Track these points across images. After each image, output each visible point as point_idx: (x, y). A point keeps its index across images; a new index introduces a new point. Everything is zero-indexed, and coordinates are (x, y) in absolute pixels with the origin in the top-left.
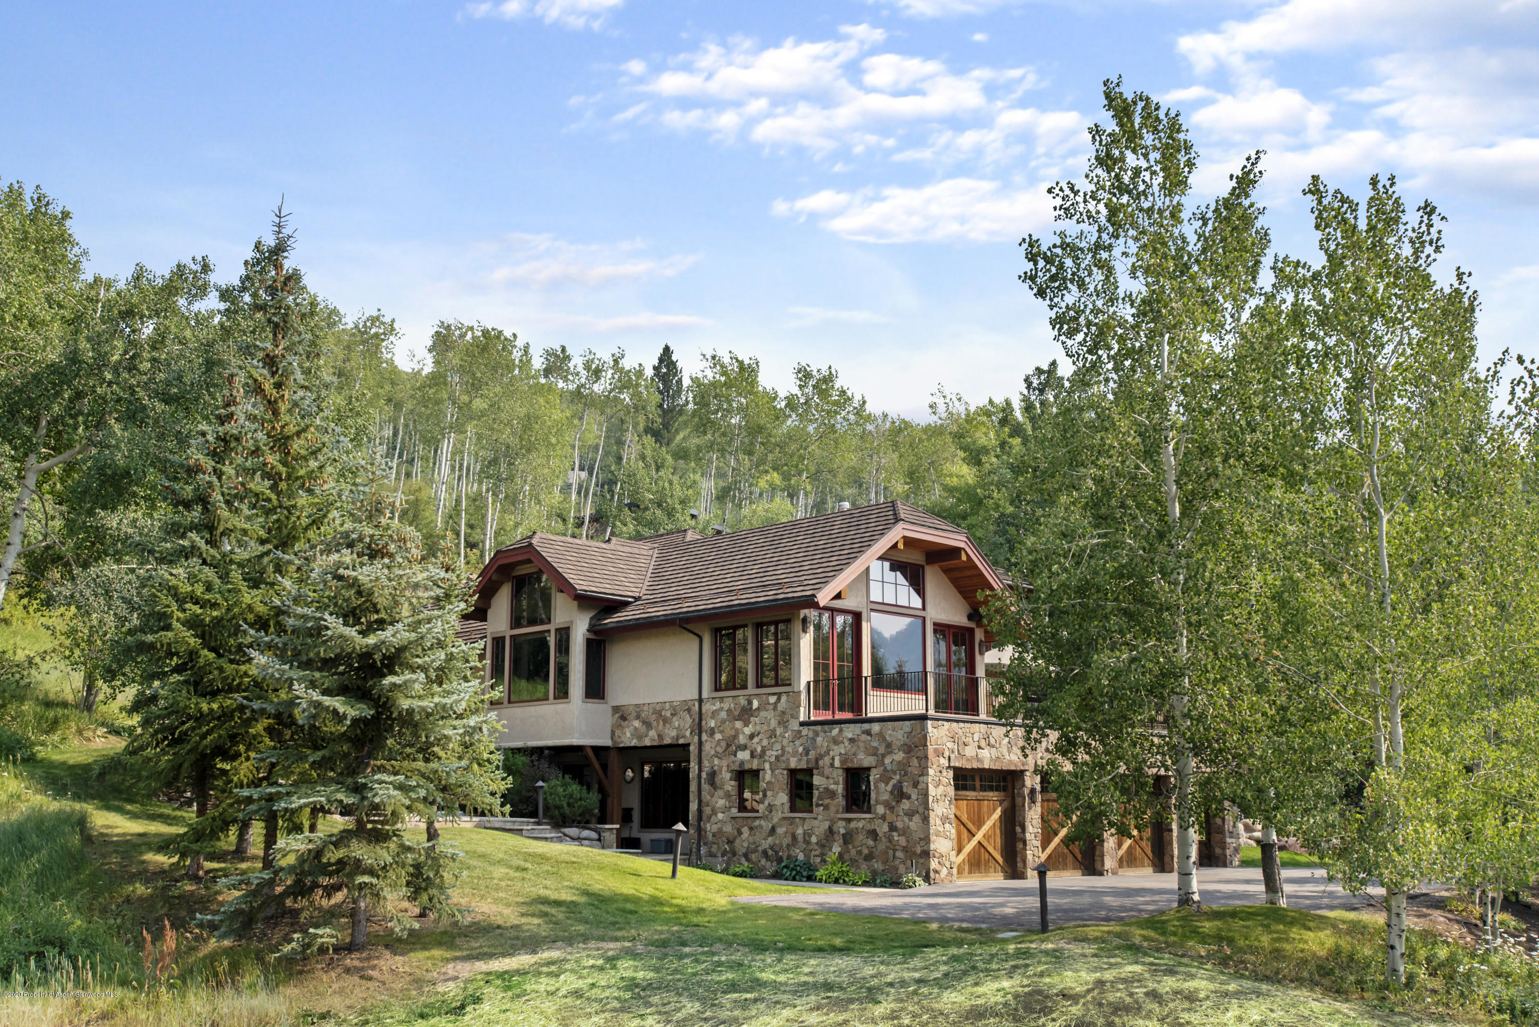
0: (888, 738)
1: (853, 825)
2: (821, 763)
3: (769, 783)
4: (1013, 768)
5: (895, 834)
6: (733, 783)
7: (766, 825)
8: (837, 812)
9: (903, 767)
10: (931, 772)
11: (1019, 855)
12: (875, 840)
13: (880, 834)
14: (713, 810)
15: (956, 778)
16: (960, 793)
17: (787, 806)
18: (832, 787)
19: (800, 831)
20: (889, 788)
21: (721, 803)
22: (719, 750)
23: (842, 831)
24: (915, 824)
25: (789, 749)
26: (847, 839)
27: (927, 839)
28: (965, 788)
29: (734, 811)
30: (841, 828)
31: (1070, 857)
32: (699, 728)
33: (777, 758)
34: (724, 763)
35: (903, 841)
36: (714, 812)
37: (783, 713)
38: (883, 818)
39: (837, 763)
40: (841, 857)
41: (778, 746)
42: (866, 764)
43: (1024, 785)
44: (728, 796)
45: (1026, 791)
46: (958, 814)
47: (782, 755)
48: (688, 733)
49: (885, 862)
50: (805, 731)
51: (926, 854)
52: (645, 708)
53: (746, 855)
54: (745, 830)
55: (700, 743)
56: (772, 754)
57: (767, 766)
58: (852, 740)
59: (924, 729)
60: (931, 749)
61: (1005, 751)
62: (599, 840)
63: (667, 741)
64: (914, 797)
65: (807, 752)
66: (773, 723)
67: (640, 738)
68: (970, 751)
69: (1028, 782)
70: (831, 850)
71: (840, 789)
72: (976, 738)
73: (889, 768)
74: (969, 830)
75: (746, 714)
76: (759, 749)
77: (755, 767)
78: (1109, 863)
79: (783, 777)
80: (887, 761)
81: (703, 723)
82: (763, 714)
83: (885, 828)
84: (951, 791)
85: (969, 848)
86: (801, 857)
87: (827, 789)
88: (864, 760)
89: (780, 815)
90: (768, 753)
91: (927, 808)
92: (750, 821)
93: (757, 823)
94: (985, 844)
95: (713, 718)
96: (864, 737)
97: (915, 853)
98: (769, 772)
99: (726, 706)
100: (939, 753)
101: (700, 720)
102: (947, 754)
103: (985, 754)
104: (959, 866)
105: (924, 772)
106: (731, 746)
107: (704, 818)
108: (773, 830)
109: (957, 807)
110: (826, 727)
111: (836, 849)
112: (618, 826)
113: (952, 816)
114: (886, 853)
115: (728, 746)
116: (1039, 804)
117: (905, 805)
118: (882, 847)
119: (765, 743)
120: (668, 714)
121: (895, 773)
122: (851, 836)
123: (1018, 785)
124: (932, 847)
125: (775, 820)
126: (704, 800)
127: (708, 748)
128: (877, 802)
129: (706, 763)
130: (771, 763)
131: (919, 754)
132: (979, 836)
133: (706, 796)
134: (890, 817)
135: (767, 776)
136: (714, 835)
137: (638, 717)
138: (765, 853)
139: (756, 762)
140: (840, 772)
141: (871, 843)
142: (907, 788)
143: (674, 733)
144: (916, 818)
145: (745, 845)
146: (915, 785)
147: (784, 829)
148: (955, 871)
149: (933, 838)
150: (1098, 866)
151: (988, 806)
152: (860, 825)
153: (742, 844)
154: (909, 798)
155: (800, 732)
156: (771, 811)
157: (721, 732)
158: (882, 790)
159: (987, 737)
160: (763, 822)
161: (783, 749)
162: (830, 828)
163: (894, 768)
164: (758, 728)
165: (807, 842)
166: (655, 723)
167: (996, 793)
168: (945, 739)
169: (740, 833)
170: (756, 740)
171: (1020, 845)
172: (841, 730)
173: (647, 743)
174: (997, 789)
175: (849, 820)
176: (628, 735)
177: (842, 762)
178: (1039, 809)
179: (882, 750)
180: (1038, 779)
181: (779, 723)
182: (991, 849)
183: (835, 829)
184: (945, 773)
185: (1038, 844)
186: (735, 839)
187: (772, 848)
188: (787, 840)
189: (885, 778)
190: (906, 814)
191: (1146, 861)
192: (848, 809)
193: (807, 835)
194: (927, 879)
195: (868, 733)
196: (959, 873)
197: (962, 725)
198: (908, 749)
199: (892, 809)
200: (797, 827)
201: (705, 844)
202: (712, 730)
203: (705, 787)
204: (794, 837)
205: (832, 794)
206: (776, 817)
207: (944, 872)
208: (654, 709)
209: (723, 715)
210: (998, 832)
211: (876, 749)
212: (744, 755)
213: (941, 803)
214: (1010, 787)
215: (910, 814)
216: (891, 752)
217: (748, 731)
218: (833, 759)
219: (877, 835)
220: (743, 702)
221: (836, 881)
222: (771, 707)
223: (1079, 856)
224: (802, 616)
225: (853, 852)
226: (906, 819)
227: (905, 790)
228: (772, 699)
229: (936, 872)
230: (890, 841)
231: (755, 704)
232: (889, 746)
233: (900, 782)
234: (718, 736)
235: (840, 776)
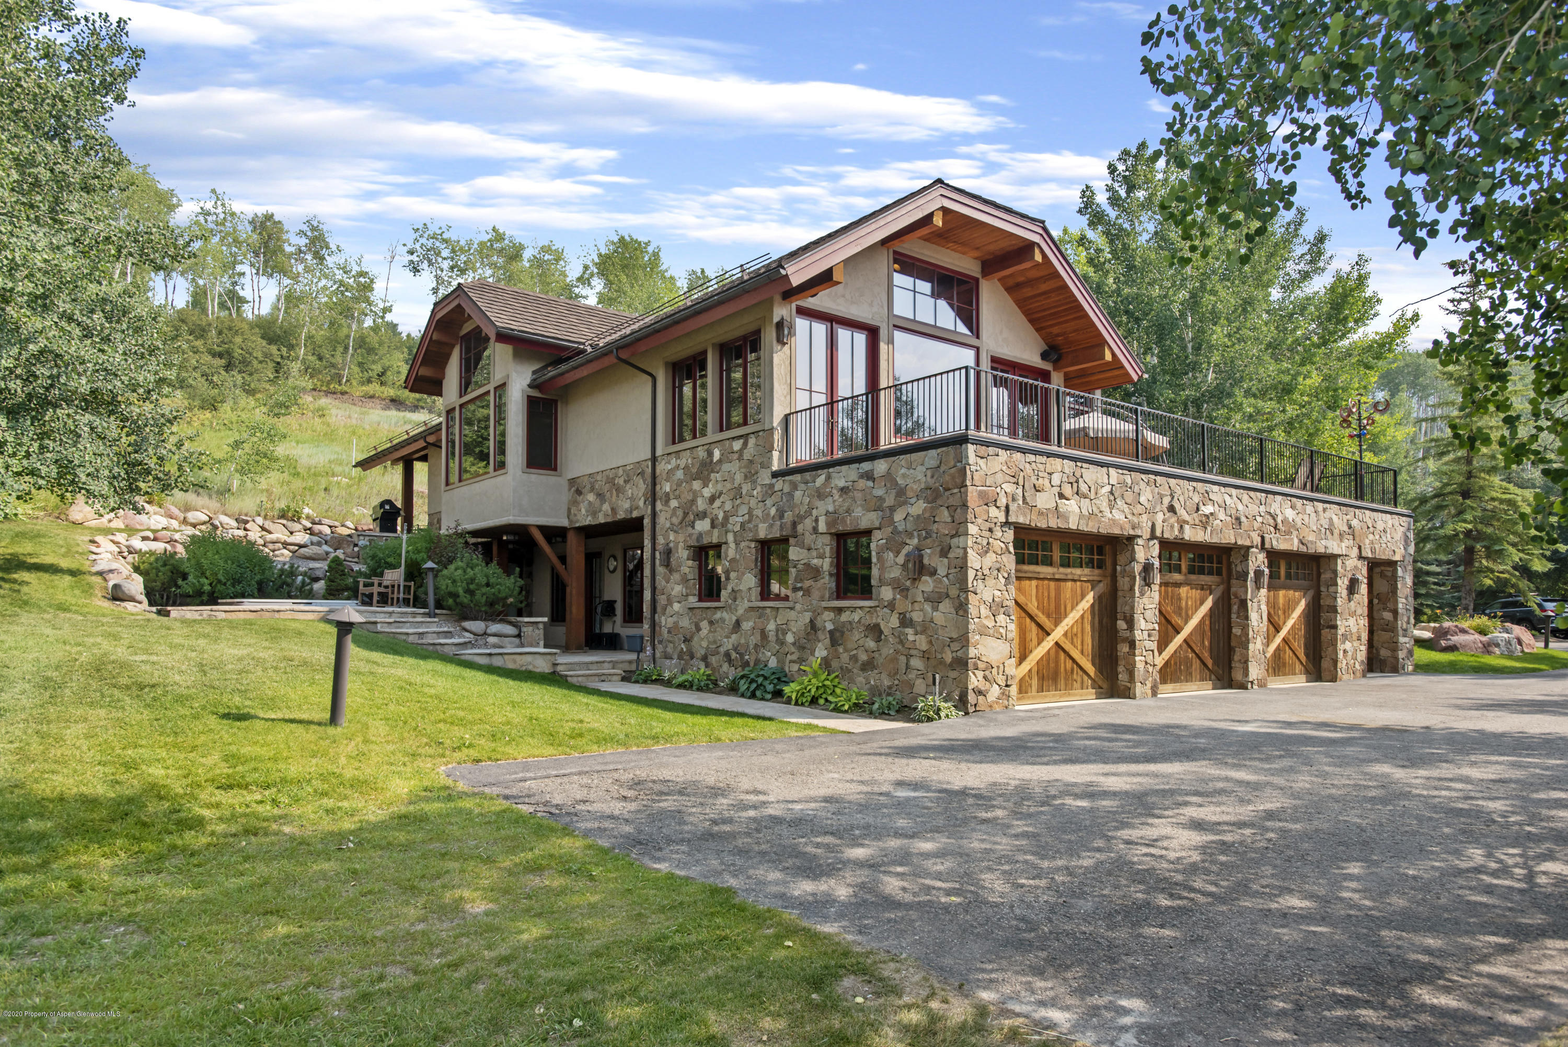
0: (900, 481)
1: (845, 617)
2: (800, 528)
3: (733, 561)
4: (1117, 531)
5: (910, 631)
6: (690, 563)
7: (729, 618)
8: (822, 599)
9: (924, 524)
10: (972, 529)
11: (1122, 663)
12: (878, 640)
13: (886, 632)
14: (668, 599)
15: (1019, 543)
16: (1025, 567)
17: (756, 592)
18: (815, 562)
19: (771, 626)
20: (901, 559)
21: (678, 589)
22: (675, 521)
23: (829, 626)
24: (942, 614)
25: (758, 512)
26: (836, 638)
27: (963, 640)
28: (1034, 561)
29: (693, 600)
30: (827, 622)
31: (1196, 664)
32: (653, 497)
33: (743, 525)
34: (681, 538)
35: (922, 642)
36: (670, 602)
37: (751, 462)
38: (891, 606)
39: (822, 527)
40: (826, 664)
41: (743, 510)
42: (864, 524)
43: (1133, 559)
44: (685, 580)
45: (1138, 568)
46: (1021, 600)
47: (750, 521)
48: (641, 503)
49: (893, 675)
50: (779, 484)
51: (962, 664)
52: (599, 478)
53: (705, 659)
54: (704, 624)
55: (654, 514)
56: (736, 522)
57: (730, 538)
58: (844, 490)
59: (961, 459)
60: (972, 494)
61: (1104, 506)
62: (519, 636)
63: (621, 515)
64: (942, 571)
65: (781, 515)
66: (739, 478)
67: (594, 514)
68: (1044, 501)
69: (1141, 555)
70: (813, 654)
71: (826, 564)
72: (1056, 479)
73: (900, 528)
74: (1039, 626)
75: (705, 470)
76: (721, 516)
77: (715, 540)
78: (1255, 672)
79: (750, 551)
80: (899, 516)
81: (658, 487)
82: (726, 467)
83: (894, 621)
84: (1009, 562)
85: (1038, 653)
86: (773, 663)
87: (807, 565)
88: (865, 519)
89: (747, 604)
90: (731, 520)
91: (964, 588)
92: (709, 612)
93: (718, 615)
94: (1067, 646)
95: (667, 480)
96: (863, 484)
97: (942, 662)
98: (732, 545)
99: (682, 463)
100: (989, 501)
101: (654, 484)
102: (1002, 501)
103: (1072, 506)
104: (1022, 680)
105: (959, 529)
106: (689, 515)
107: (659, 609)
108: (738, 624)
109: (1019, 589)
110: (807, 476)
111: (821, 652)
112: (546, 619)
113: (1011, 604)
114: (894, 660)
115: (686, 514)
116: (1156, 588)
117: (927, 584)
118: (887, 651)
119: (728, 506)
120: (621, 481)
121: (910, 535)
122: (843, 633)
123: (1121, 559)
124: (972, 652)
125: (740, 611)
126: (659, 587)
127: (662, 520)
128: (882, 583)
129: (661, 540)
130: (735, 533)
131: (952, 501)
132: (1057, 634)
133: (660, 582)
134: (902, 605)
135: (731, 551)
136: (669, 632)
137: (592, 489)
138: (727, 655)
139: (716, 532)
140: (827, 539)
141: (871, 644)
142: (930, 558)
143: (627, 505)
144: (946, 606)
145: (705, 644)
146: (944, 552)
147: (751, 624)
148: (1014, 690)
149: (974, 638)
150: (1238, 676)
151: (1073, 591)
152: (856, 616)
153: (701, 644)
154: (933, 573)
155: (772, 486)
156: (735, 600)
157: (677, 497)
158: (888, 564)
159: (1075, 482)
160: (725, 615)
161: (750, 512)
162: (811, 621)
163: (910, 527)
164: (719, 487)
165: (782, 643)
166: (608, 495)
167: (1087, 571)
168: (1000, 478)
169: (698, 629)
170: (717, 503)
171: (1124, 648)
172: (829, 478)
173: (601, 519)
174: (1090, 564)
175: (840, 610)
176: (583, 511)
177: (828, 524)
178: (1156, 596)
179: (890, 501)
180: (1156, 551)
181: (746, 477)
182: (1076, 654)
183: (819, 623)
184: (998, 534)
185: (1154, 646)
186: (692, 637)
187: (735, 649)
188: (755, 639)
189: (895, 545)
190: (927, 600)
191: (1298, 667)
192: (840, 594)
193: (781, 631)
194: (962, 704)
195: (869, 476)
196: (1020, 691)
197: (1031, 458)
198: (933, 495)
199: (904, 591)
200: (768, 620)
201: (660, 642)
202: (667, 494)
203: (660, 570)
204: (764, 634)
205: (816, 572)
206: (742, 606)
207: (995, 691)
208: (608, 477)
209: (680, 474)
210: (1088, 628)
211: (881, 499)
212: (702, 526)
213: (990, 582)
214: (1109, 563)
215: (935, 600)
216: (905, 503)
217: (707, 492)
218: (817, 520)
219: (881, 632)
220: (701, 453)
221: (814, 701)
222: (736, 456)
223: (1210, 663)
224: (776, 319)
225: (845, 657)
226: (928, 607)
227: (926, 561)
228: (737, 445)
229: (979, 693)
230: (901, 642)
231: (717, 454)
232: (901, 492)
233: (919, 549)
234: (674, 503)
235: (826, 545)
